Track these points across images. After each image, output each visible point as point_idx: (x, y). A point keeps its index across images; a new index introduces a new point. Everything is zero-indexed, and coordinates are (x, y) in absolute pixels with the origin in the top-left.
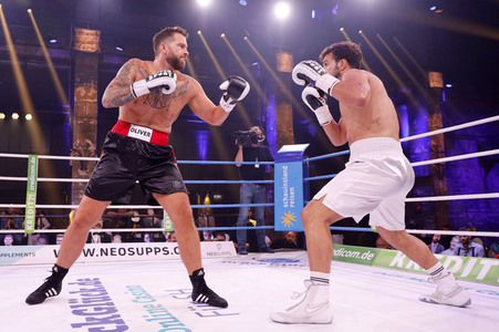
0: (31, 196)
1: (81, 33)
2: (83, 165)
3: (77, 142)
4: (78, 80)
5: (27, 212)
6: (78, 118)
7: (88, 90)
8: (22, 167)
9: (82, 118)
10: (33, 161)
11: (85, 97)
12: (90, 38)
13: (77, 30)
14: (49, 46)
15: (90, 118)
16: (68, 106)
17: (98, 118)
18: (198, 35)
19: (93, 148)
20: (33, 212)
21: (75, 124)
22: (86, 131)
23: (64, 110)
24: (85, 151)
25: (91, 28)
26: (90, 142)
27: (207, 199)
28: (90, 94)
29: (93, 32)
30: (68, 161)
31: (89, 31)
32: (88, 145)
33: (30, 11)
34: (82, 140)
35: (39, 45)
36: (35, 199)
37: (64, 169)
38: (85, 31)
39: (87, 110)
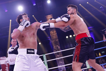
1: (47, 17)
2: (58, 53)
3: (54, 47)
4: (50, 29)
6: (53, 40)
7: (53, 32)
9: (54, 40)
11: (53, 34)
15: (56, 39)
16: (49, 37)
17: (58, 38)
18: (80, 6)
19: (59, 47)
21: (52, 42)
22: (56, 43)
24: (57, 49)
25: (49, 15)
26: (58, 46)
27: (100, 54)
28: (54, 32)
29: (51, 15)
30: (54, 53)
31: (49, 16)
32: (58, 47)
33: (33, 16)
34: (56, 46)
36: (47, 67)
37: (53, 56)
38: (48, 16)
39: (54, 37)
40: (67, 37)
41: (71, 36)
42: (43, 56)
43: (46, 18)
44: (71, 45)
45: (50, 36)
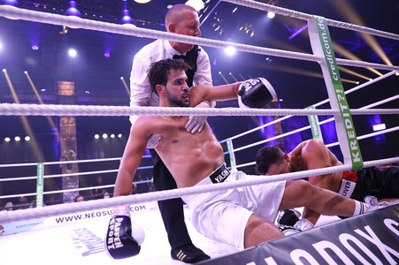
0: (40, 188)
1: (61, 84)
2: (69, 166)
3: (64, 152)
5: (38, 197)
6: (63, 137)
7: (69, 119)
8: (34, 171)
9: (66, 137)
10: (41, 167)
11: (67, 123)
12: (68, 87)
13: (59, 82)
14: (40, 93)
15: (71, 136)
16: (56, 129)
17: (77, 136)
19: (75, 155)
20: (42, 197)
21: (62, 141)
22: (69, 145)
23: (53, 131)
24: (70, 157)
25: (68, 81)
26: (73, 151)
28: (70, 121)
29: (69, 83)
30: (59, 165)
31: (67, 83)
32: (72, 153)
33: (26, 72)
34: (68, 150)
35: (34, 93)
36: (42, 189)
37: (57, 169)
38: (64, 83)
39: (69, 132)
40: (97, 137)
41: (105, 136)
42: (36, 166)
43: (57, 85)
44: (103, 154)
45: (59, 128)
